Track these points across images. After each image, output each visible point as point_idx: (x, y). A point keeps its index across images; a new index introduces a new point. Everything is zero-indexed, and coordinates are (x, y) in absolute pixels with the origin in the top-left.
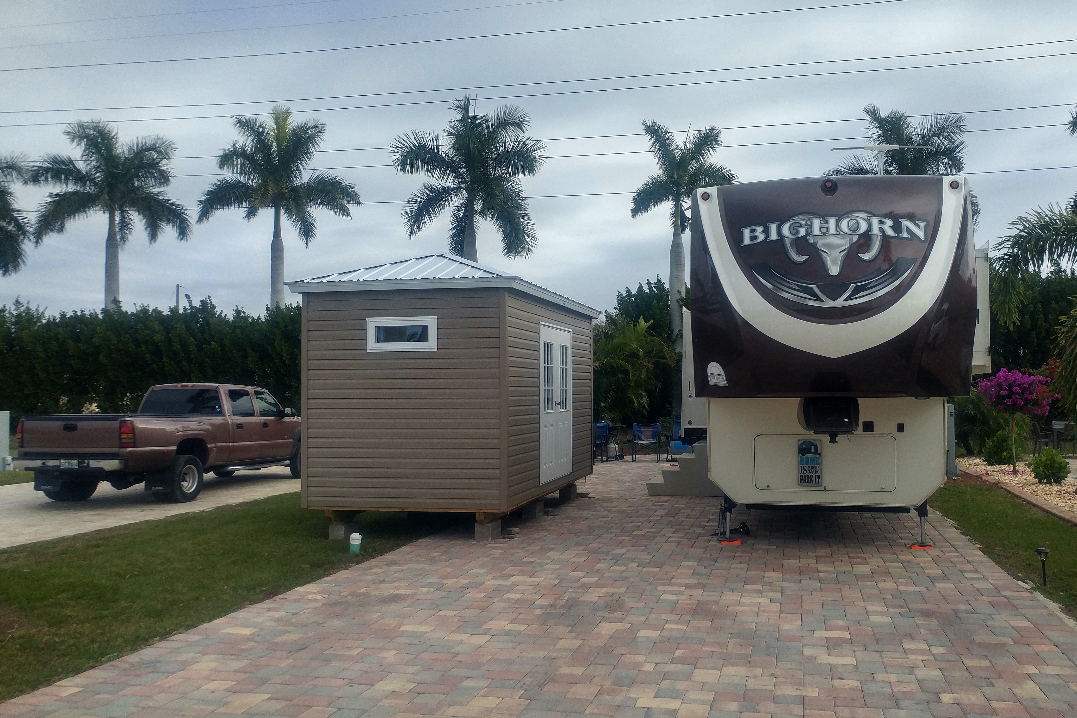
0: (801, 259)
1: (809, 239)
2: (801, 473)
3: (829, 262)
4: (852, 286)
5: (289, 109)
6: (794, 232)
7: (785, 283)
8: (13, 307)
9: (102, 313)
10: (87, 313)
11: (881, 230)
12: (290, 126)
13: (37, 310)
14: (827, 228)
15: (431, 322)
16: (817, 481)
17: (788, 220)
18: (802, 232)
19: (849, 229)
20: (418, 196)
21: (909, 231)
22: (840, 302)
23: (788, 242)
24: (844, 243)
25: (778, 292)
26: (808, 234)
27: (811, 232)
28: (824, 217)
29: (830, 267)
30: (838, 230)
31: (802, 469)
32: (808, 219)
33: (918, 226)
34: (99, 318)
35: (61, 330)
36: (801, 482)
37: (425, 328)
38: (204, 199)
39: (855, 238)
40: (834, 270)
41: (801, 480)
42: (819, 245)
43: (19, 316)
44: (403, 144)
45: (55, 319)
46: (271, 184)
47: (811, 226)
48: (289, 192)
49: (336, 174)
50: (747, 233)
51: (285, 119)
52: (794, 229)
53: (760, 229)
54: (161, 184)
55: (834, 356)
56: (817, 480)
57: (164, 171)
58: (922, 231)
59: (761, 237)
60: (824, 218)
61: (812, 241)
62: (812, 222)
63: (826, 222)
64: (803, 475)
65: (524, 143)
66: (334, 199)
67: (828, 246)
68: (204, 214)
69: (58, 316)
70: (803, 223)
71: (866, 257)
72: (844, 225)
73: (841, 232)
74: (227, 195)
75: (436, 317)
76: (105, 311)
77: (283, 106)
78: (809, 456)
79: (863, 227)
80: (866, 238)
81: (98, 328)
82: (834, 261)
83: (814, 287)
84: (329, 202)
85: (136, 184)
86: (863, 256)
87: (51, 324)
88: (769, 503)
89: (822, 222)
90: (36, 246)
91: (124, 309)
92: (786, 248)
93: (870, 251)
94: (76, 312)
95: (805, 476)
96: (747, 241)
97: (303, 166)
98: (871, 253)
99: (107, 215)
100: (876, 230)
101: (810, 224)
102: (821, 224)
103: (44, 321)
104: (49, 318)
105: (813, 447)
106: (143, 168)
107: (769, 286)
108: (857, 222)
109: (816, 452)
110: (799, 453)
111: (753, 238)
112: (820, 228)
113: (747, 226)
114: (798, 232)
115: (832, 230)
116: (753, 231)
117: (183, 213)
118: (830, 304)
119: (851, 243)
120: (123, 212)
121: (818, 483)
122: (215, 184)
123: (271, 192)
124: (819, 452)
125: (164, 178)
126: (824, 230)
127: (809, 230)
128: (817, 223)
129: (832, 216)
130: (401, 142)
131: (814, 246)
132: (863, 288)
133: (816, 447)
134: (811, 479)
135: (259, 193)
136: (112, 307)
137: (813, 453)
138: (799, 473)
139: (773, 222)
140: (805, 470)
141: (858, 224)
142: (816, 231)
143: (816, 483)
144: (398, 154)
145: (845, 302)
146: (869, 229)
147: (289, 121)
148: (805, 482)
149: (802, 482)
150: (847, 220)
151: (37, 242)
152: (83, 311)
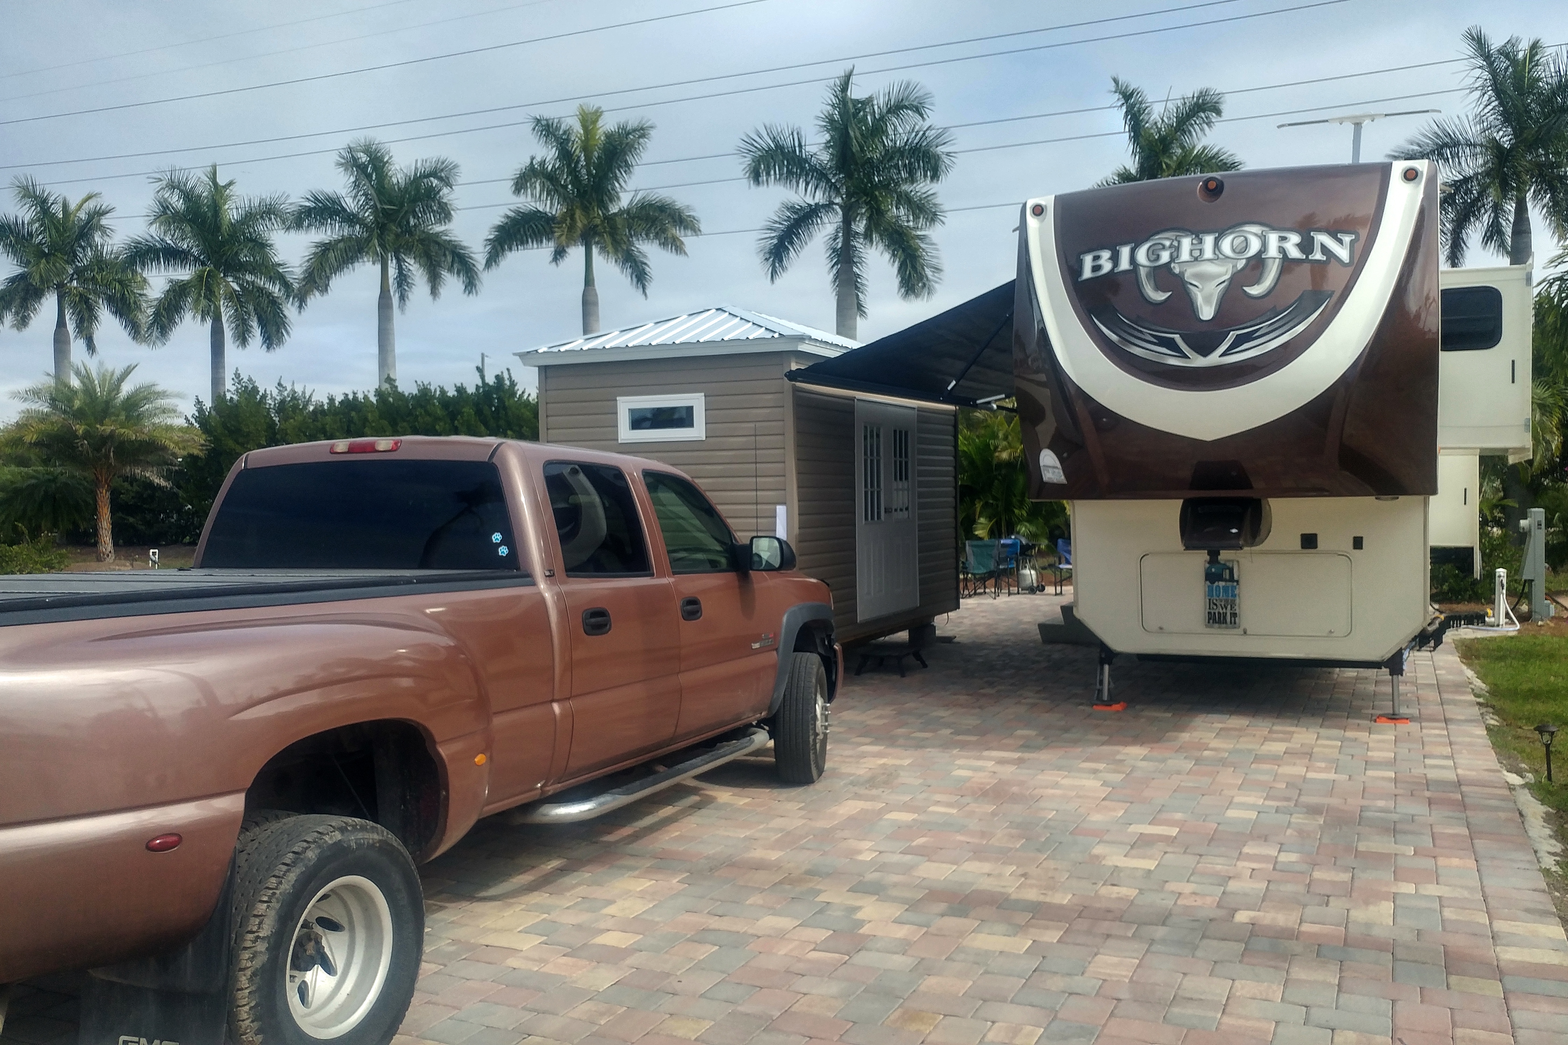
0: (1160, 297)
1: (1174, 267)
2: (1210, 608)
3: (1200, 300)
4: (1232, 335)
5: (600, 108)
6: (1153, 257)
7: (1136, 333)
8: (275, 393)
9: (375, 396)
10: (360, 396)
11: (1282, 250)
12: (600, 131)
13: (304, 393)
14: (1201, 250)
15: (696, 401)
16: (1233, 621)
17: (1146, 240)
18: (1165, 257)
19: (1234, 251)
20: (776, 222)
21: (1324, 249)
22: (1214, 359)
23: (1143, 272)
24: (1223, 272)
25: (1125, 346)
26: (1172, 259)
27: (1177, 257)
28: (1197, 233)
29: (1201, 307)
30: (1217, 252)
31: (1211, 603)
32: (1174, 238)
33: (1340, 242)
34: (371, 401)
35: (328, 419)
36: (1209, 622)
37: (690, 409)
38: (492, 237)
39: (1241, 264)
40: (1207, 312)
41: (1209, 619)
42: (1187, 277)
43: (283, 402)
44: (756, 147)
45: (323, 405)
46: (578, 213)
47: (1178, 249)
48: (603, 222)
49: (664, 194)
50: (1088, 261)
51: (595, 122)
52: (1154, 255)
53: (1106, 254)
54: (439, 221)
55: (1209, 437)
56: (1233, 619)
57: (446, 204)
58: (1346, 248)
59: (1107, 267)
60: (1197, 236)
61: (1177, 271)
62: (1179, 242)
63: (1201, 241)
64: (1212, 611)
65: (924, 134)
66: (664, 230)
67: (1200, 276)
68: (493, 259)
69: (326, 401)
70: (1167, 243)
71: (1255, 291)
72: (1226, 245)
73: (1220, 256)
74: (522, 230)
75: (703, 394)
76: (379, 393)
77: (593, 104)
78: (1222, 584)
79: (1255, 246)
80: (1258, 263)
81: (370, 416)
82: (1207, 300)
83: (1177, 337)
84: (657, 233)
85: (412, 223)
86: (1251, 290)
87: (319, 411)
88: (1162, 652)
89: (1194, 242)
90: (300, 312)
91: (400, 390)
92: (1140, 281)
93: (1262, 280)
94: (347, 395)
95: (1215, 613)
96: (1087, 273)
97: (620, 184)
98: (1260, 286)
99: (378, 267)
100: (1273, 251)
101: (1176, 245)
102: (1192, 244)
103: (311, 408)
104: (316, 404)
105: (1228, 571)
106: (421, 200)
107: (1114, 337)
108: (1246, 239)
109: (1232, 579)
110: (1206, 580)
111: (1096, 268)
112: (1191, 251)
113: (1089, 251)
114: (1158, 257)
115: (1208, 253)
116: (1097, 258)
117: (471, 258)
118: (1199, 361)
119: (1235, 271)
120: (399, 261)
121: (1235, 623)
122: (508, 217)
123: (579, 224)
124: (1236, 577)
125: (445, 213)
126: (1196, 253)
127: (1175, 254)
128: (1186, 243)
129: (1209, 232)
130: (753, 145)
131: (1180, 278)
132: (1248, 338)
133: (1231, 571)
134: (1225, 617)
135: (564, 225)
136: (386, 386)
137: (1226, 581)
138: (1205, 609)
139: (1125, 243)
140: (1216, 605)
141: (1247, 243)
142: (1185, 256)
143: (1231, 623)
144: (748, 160)
145: (1222, 358)
146: (1263, 249)
147: (600, 123)
148: (1215, 622)
149: (1211, 621)
150: (1229, 239)
151: (300, 307)
152: (354, 394)
